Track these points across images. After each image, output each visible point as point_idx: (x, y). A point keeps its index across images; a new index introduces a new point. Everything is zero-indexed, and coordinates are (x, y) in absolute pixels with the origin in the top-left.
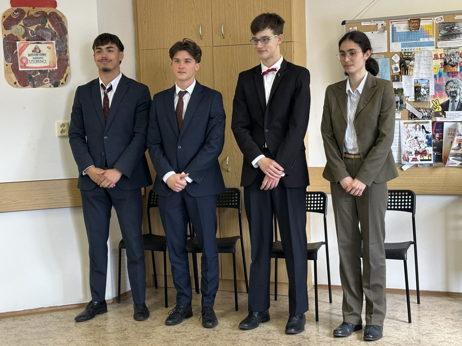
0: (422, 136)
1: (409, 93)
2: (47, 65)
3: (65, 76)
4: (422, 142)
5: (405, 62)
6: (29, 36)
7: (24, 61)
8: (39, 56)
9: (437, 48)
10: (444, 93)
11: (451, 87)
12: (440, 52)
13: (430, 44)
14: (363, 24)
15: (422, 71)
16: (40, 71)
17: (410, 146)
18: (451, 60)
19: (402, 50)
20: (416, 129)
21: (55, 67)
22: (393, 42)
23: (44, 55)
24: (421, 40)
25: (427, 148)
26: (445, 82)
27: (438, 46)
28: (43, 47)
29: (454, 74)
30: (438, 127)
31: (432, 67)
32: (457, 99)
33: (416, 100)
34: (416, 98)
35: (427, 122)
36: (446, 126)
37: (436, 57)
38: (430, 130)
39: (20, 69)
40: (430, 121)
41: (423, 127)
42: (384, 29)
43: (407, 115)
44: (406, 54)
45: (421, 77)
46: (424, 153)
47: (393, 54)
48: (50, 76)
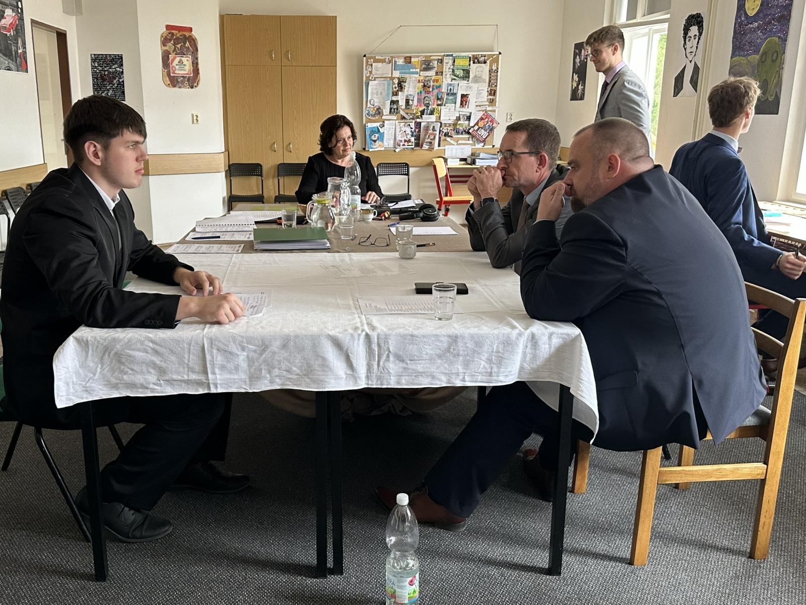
0: (408, 130)
1: (402, 103)
2: (187, 72)
3: (197, 80)
4: (408, 134)
5: (401, 84)
6: (177, 51)
7: (174, 69)
8: (182, 66)
9: (420, 75)
10: (422, 104)
11: (427, 100)
12: (422, 78)
13: (416, 73)
14: (377, 57)
15: (410, 89)
16: (183, 77)
17: (401, 137)
18: (428, 84)
19: (400, 76)
20: (405, 126)
21: (191, 74)
22: (394, 70)
23: (185, 65)
24: (411, 70)
25: (411, 138)
26: (423, 97)
27: (421, 74)
28: (184, 59)
29: (429, 92)
30: (418, 125)
31: (417, 88)
32: (430, 108)
33: (406, 108)
34: (406, 107)
35: (412, 122)
36: (423, 124)
37: (419, 81)
38: (413, 127)
39: (172, 75)
40: (414, 121)
41: (409, 125)
42: (390, 62)
43: (400, 117)
44: (402, 79)
45: (409, 94)
46: (409, 141)
47: (394, 78)
48: (188, 80)
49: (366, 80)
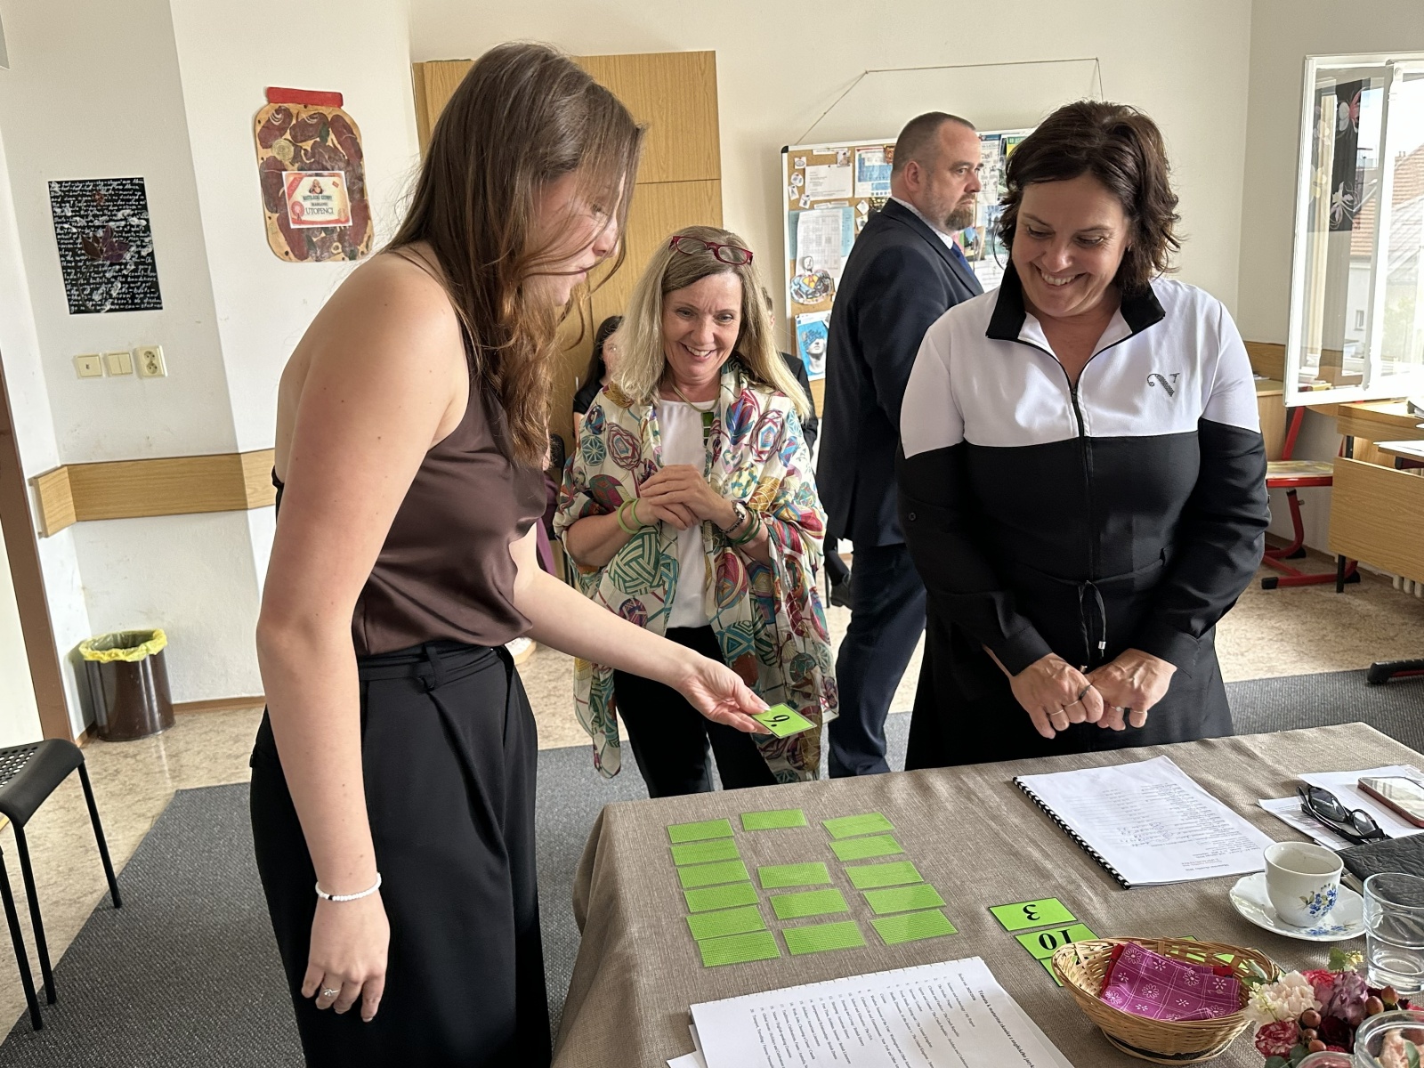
2: (335, 217)
3: (366, 239)
6: (302, 162)
7: (298, 210)
8: (321, 201)
16: (325, 229)
19: (873, 194)
21: (347, 221)
22: (860, 181)
23: (328, 197)
28: (326, 182)
39: (293, 226)
42: (848, 161)
44: (879, 201)
47: (859, 201)
48: (341, 239)
49: (790, 210)
